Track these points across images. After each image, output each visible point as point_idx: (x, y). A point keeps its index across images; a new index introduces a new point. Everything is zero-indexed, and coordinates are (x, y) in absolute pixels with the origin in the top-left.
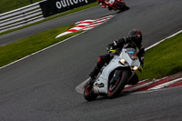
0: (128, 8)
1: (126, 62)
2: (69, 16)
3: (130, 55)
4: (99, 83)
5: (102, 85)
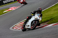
0: (27, 4)
1: (37, 18)
2: (8, 5)
3: (38, 16)
4: (27, 25)
5: (29, 26)
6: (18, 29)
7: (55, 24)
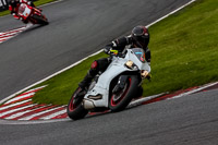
0: (47, 23)
1: (134, 65)
3: (139, 56)
4: (94, 94)
6: (11, 117)
7: (149, 98)
